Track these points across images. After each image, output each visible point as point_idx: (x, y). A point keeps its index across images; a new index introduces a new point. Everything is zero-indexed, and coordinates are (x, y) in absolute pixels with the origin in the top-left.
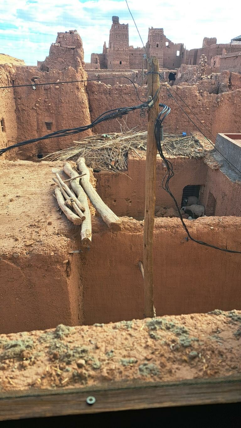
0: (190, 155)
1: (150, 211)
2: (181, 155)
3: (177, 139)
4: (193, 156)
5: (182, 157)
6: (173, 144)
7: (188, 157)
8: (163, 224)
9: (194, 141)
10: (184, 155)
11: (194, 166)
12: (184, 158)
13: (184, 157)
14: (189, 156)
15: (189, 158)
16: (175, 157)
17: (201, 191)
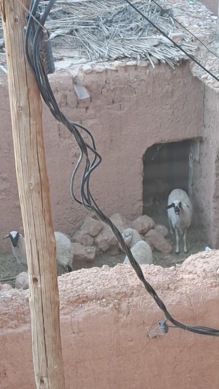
0: (150, 55)
1: (43, 279)
2: (126, 57)
3: (108, 10)
4: (159, 60)
5: (129, 63)
6: (98, 26)
7: (145, 64)
8: (89, 290)
9: (157, 11)
10: (135, 59)
11: (167, 87)
12: (136, 66)
13: (134, 63)
14: (148, 60)
15: (149, 65)
16: (107, 66)
17: (195, 154)
